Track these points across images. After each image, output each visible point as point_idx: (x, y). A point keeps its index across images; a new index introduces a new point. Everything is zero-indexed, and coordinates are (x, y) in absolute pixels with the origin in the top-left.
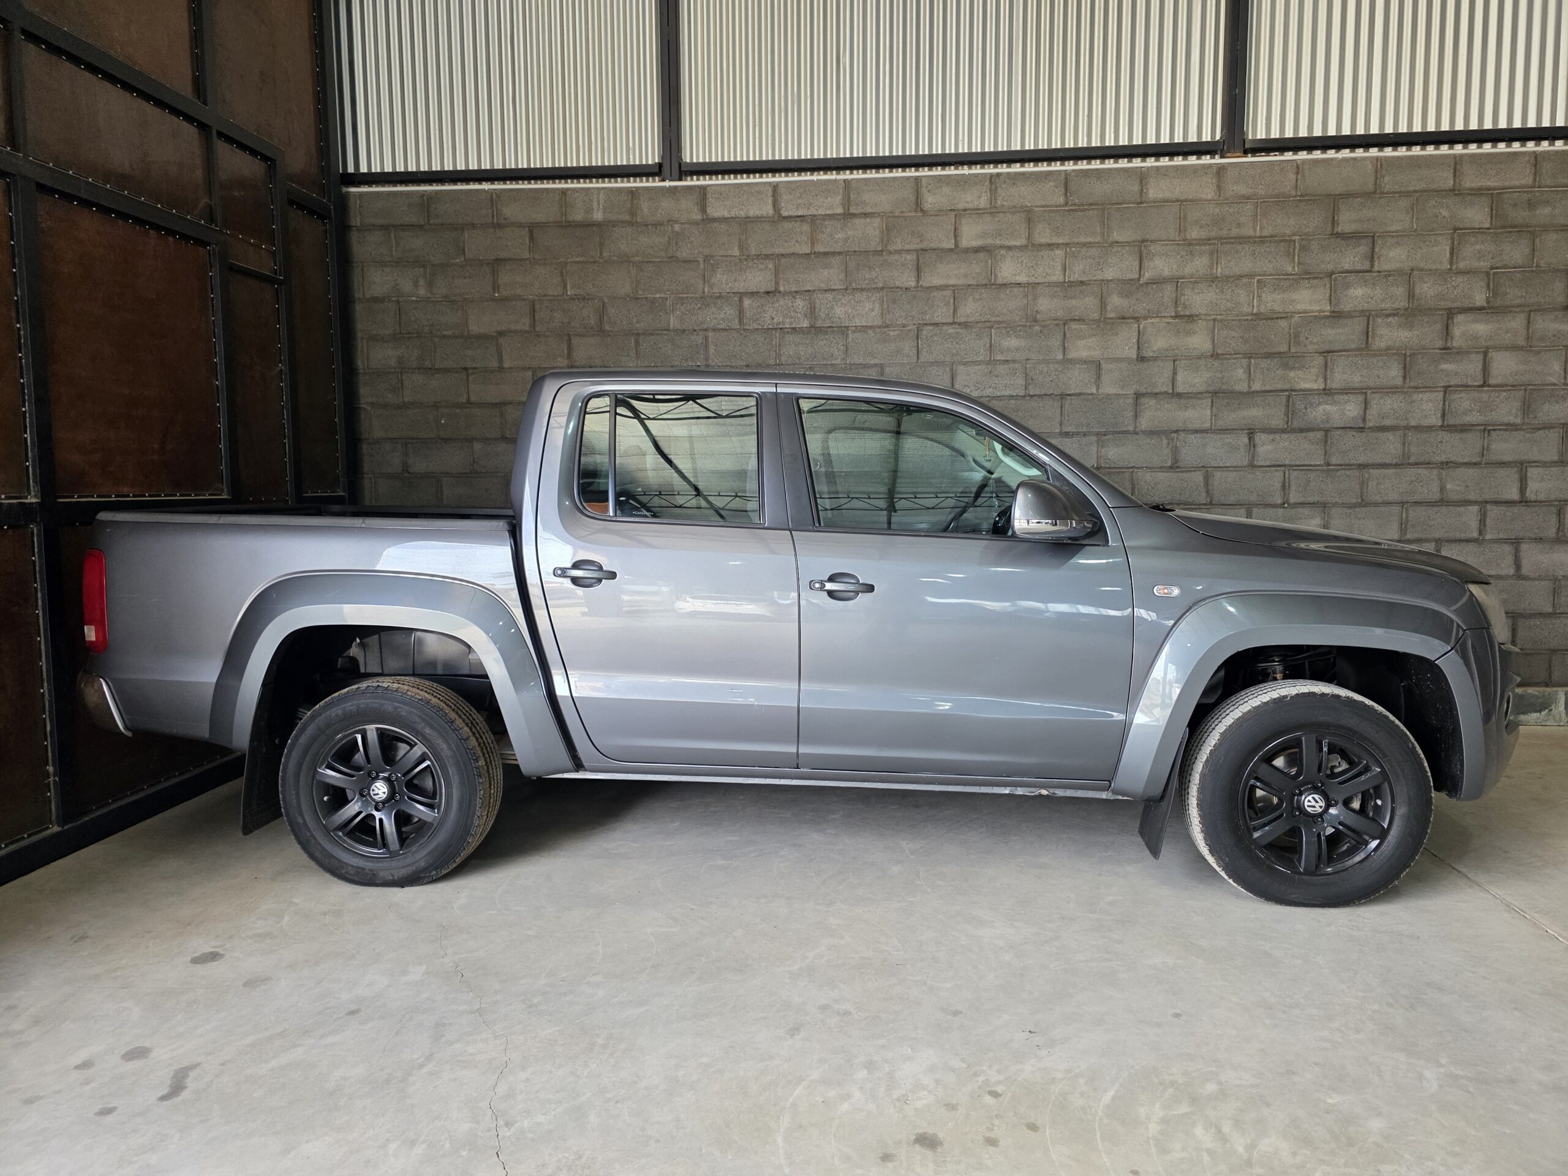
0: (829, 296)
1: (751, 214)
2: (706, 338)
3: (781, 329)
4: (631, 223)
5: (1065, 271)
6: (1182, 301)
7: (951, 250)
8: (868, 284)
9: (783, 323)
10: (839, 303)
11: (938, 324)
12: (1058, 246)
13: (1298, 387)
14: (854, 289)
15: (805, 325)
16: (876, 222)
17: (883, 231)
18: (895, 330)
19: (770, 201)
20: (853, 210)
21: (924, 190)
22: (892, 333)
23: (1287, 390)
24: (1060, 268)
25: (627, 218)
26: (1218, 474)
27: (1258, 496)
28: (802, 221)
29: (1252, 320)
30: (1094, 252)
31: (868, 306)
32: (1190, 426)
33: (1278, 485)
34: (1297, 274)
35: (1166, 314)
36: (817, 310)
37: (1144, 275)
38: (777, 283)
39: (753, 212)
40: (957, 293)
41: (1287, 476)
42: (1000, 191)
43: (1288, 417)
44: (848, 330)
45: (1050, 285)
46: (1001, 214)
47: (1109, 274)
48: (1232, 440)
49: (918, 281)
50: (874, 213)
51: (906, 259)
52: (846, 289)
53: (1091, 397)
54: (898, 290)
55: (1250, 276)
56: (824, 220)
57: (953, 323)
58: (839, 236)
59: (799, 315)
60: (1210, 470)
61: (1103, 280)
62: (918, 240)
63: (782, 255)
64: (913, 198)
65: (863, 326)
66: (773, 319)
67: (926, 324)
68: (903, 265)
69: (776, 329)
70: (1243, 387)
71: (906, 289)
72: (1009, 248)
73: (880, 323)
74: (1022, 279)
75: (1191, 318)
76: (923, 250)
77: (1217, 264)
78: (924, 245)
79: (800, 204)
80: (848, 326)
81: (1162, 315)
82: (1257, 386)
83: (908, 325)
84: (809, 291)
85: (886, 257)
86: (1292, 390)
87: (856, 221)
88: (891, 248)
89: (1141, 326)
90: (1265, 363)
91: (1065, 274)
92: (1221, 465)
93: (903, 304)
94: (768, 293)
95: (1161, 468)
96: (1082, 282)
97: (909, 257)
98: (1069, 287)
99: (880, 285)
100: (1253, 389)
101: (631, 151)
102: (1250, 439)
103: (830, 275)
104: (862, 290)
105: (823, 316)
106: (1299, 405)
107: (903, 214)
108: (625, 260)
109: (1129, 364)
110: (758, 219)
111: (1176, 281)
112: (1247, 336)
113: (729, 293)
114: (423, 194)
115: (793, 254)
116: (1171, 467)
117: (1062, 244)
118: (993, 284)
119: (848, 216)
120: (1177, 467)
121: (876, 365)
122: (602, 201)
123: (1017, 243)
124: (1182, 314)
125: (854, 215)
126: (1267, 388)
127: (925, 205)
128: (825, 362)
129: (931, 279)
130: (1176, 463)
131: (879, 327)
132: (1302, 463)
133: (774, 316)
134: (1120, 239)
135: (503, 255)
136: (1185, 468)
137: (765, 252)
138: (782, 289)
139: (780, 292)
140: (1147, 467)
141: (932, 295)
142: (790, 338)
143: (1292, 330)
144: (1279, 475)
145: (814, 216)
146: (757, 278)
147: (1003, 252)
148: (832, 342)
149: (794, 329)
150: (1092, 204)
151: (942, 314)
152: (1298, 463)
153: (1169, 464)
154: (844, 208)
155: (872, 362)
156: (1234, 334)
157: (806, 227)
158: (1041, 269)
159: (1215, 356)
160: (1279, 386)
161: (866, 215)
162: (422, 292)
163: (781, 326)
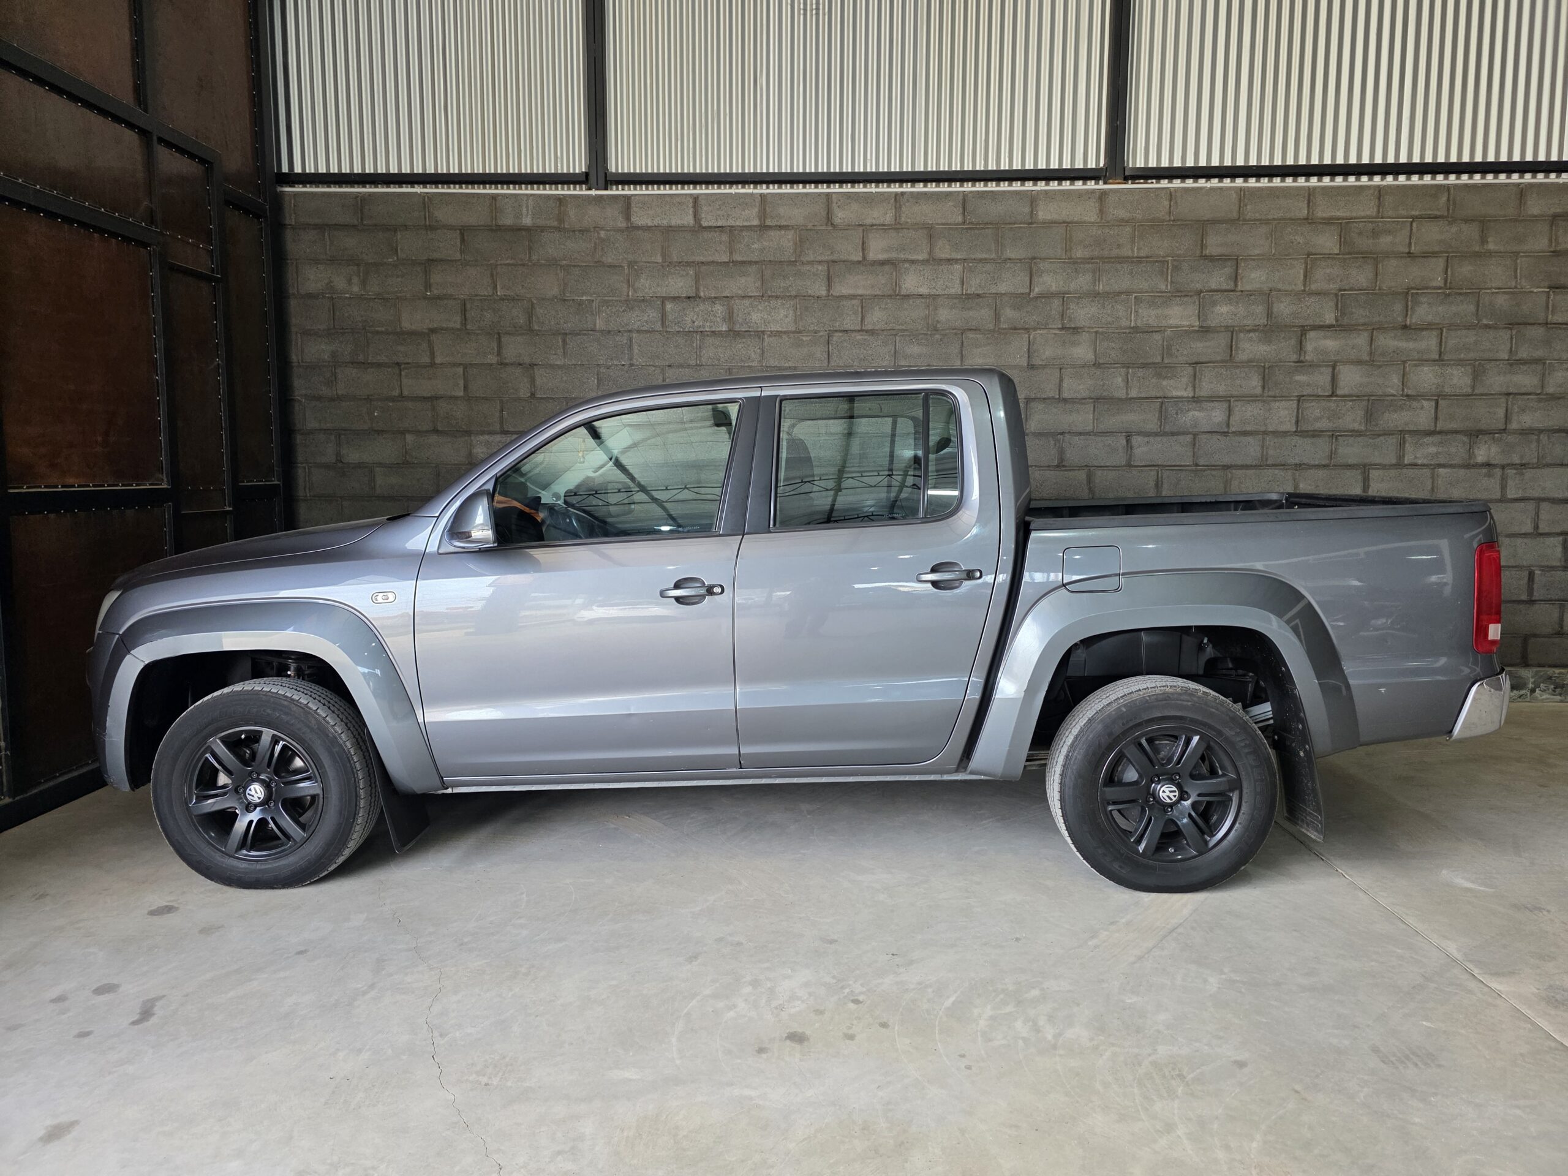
0: (747, 302)
1: (673, 223)
2: (631, 339)
3: (701, 332)
4: (559, 229)
5: (963, 284)
6: (1068, 315)
7: (859, 262)
8: (782, 292)
9: (704, 326)
10: (756, 309)
11: (847, 331)
12: (956, 261)
13: (1170, 395)
14: (769, 296)
15: (724, 329)
16: (790, 234)
17: (796, 243)
18: (807, 336)
19: (691, 211)
20: (768, 222)
21: (834, 206)
22: (804, 339)
23: (1160, 398)
24: (958, 282)
25: (555, 224)
26: (1099, 473)
27: (1135, 493)
28: (721, 231)
29: (1129, 333)
30: (989, 267)
31: (782, 312)
32: (1074, 429)
33: (1152, 483)
34: (1169, 292)
35: (1053, 326)
36: (735, 315)
37: (1033, 290)
38: (697, 289)
39: (675, 221)
40: (865, 303)
41: (1160, 475)
42: (904, 209)
43: (1161, 421)
44: (764, 335)
45: (949, 297)
46: (905, 230)
47: (1003, 288)
48: (1111, 442)
49: (829, 291)
50: (788, 226)
51: (818, 270)
52: (763, 296)
54: (810, 298)
55: (1128, 293)
56: (741, 231)
57: (861, 330)
58: (756, 246)
59: (718, 319)
60: (1092, 469)
61: (997, 294)
62: (829, 253)
63: (703, 263)
64: (824, 213)
65: (777, 331)
66: (694, 322)
67: (836, 331)
68: (815, 275)
69: (697, 332)
70: (1121, 394)
71: (818, 297)
72: (913, 262)
73: (794, 329)
74: (924, 290)
75: (1076, 330)
76: (834, 261)
77: (1099, 282)
78: (835, 257)
79: (719, 216)
80: (764, 331)
81: (1050, 326)
82: (1134, 393)
83: (819, 331)
84: (727, 297)
85: (800, 268)
86: (1165, 397)
87: (772, 233)
88: (804, 259)
89: (1031, 337)
90: (1141, 373)
91: (963, 287)
92: (1102, 464)
93: (815, 311)
94: (689, 298)
95: (1049, 466)
96: (978, 295)
97: (820, 268)
98: (967, 299)
99: (794, 293)
100: (1130, 396)
101: (559, 160)
102: (1127, 441)
103: (747, 283)
104: (777, 297)
105: (740, 320)
106: (1172, 410)
107: (815, 228)
108: (553, 263)
109: (1021, 371)
110: (680, 229)
111: (1063, 296)
112: (1125, 347)
113: (652, 297)
114: (356, 196)
115: (713, 262)
116: (1057, 466)
117: (960, 259)
118: (898, 295)
119: (763, 228)
120: (1063, 466)
121: (790, 367)
122: (530, 207)
123: (920, 258)
124: (1068, 326)
125: (770, 227)
126: (1143, 395)
127: (836, 219)
128: (743, 364)
129: (841, 289)
130: (1062, 462)
131: (794, 332)
132: (1173, 464)
133: (694, 320)
134: (1013, 256)
135: (435, 256)
136: (1070, 467)
137: (686, 259)
138: (702, 294)
139: (700, 298)
140: (1035, 466)
141: (841, 303)
142: (710, 340)
143: (1165, 343)
144: (1153, 473)
145: (732, 227)
146: (679, 284)
147: (907, 265)
148: (749, 346)
149: (713, 332)
150: (987, 223)
151: (850, 321)
152: (1169, 464)
153: (1056, 463)
154: (760, 220)
155: (787, 365)
156: (1113, 345)
157: (725, 238)
158: (942, 282)
159: (1097, 365)
160: (1153, 394)
161: (781, 227)
162: (355, 289)
163: (702, 329)
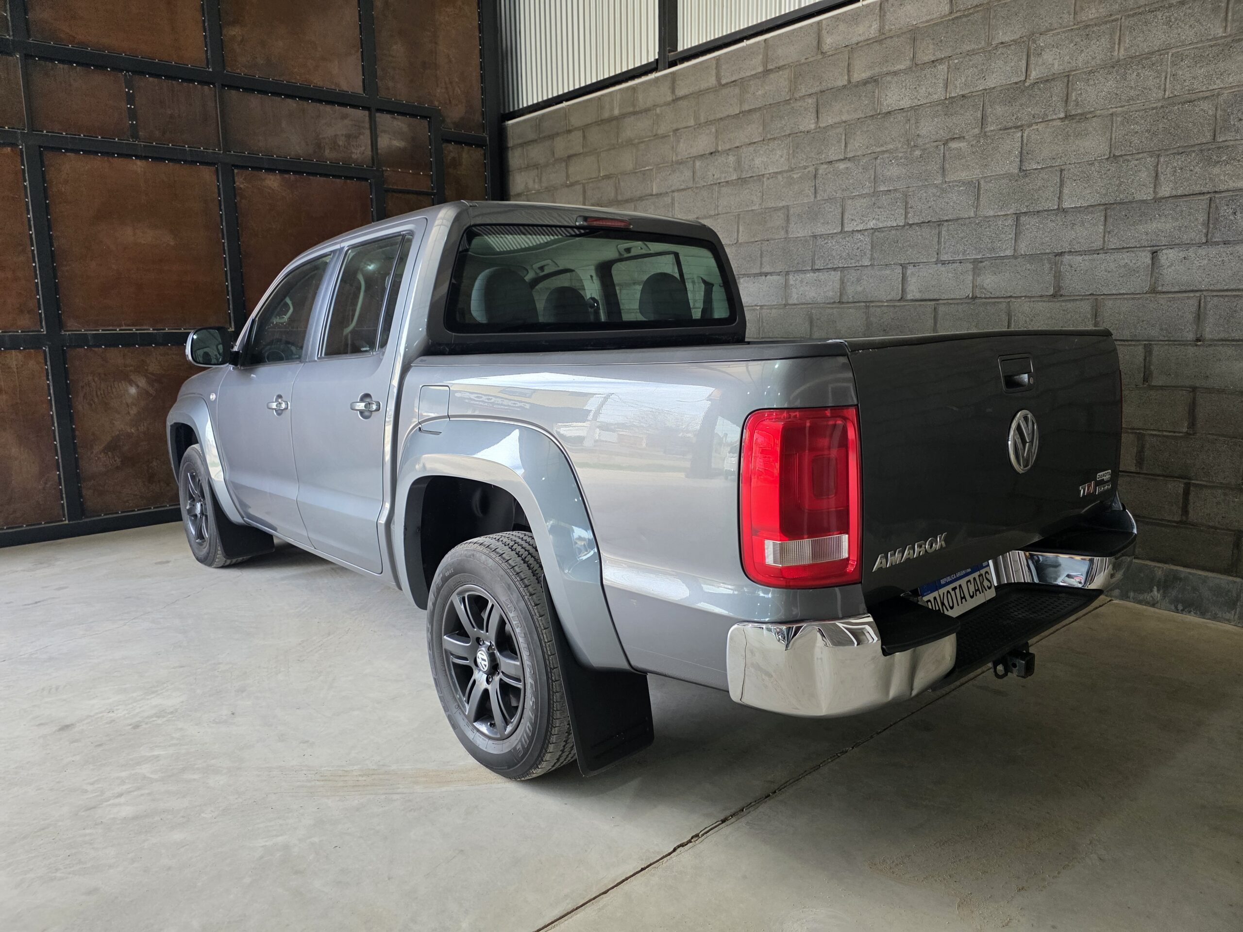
0: (751, 149)
1: (702, 87)
2: (673, 199)
3: (719, 183)
4: (634, 113)
5: (947, 88)
6: (1074, 98)
7: (844, 87)
8: (779, 133)
9: (720, 178)
10: (758, 154)
11: (831, 162)
12: (940, 61)
13: (1222, 187)
14: (769, 139)
15: (734, 178)
16: (786, 73)
17: (791, 81)
18: (798, 173)
19: (714, 72)
20: (770, 67)
21: (824, 32)
22: (795, 176)
23: (1209, 193)
24: (941, 85)
25: (631, 109)
26: (1109, 303)
27: (1161, 330)
28: (735, 85)
29: (1162, 107)
30: (979, 59)
31: (779, 153)
32: (1077, 247)
33: (1190, 317)
34: (1230, 35)
35: (1054, 117)
36: (742, 163)
37: (1030, 76)
38: (717, 145)
39: (704, 85)
40: (849, 128)
41: (1202, 305)
42: (888, 15)
43: (1208, 227)
44: (764, 178)
45: (932, 104)
46: (888, 40)
47: (992, 81)
48: (1129, 262)
49: (817, 122)
50: (785, 65)
51: (808, 103)
52: (763, 140)
53: (967, 221)
54: (801, 134)
55: (1161, 51)
56: (750, 80)
57: (845, 159)
58: (760, 92)
59: (731, 170)
60: (1100, 298)
61: (986, 90)
62: (818, 84)
63: (721, 119)
64: (815, 43)
65: (774, 173)
66: (714, 175)
67: (822, 163)
68: (806, 109)
69: (716, 184)
70: (1146, 194)
71: (808, 132)
72: (895, 73)
73: (787, 168)
74: (906, 103)
75: (1083, 117)
76: (822, 92)
77: (1119, 44)
78: (824, 86)
79: (733, 71)
80: (764, 174)
81: (1050, 118)
82: (1165, 190)
83: (808, 167)
84: (738, 147)
85: (793, 105)
86: (1216, 192)
87: (772, 76)
88: (797, 96)
89: (1025, 135)
90: (1178, 161)
91: (946, 91)
92: (1114, 292)
93: (804, 147)
94: (711, 153)
95: (1041, 296)
96: (963, 96)
97: (810, 101)
98: (949, 105)
99: (788, 132)
100: (1159, 196)
101: (642, 54)
102: (1153, 259)
103: (752, 131)
104: (774, 139)
105: (747, 167)
106: (1225, 211)
107: (808, 61)
108: (630, 143)
109: (1010, 180)
110: (707, 91)
111: (1068, 77)
112: (1154, 128)
113: (687, 158)
114: (536, 118)
115: (728, 116)
116: (1054, 296)
117: (945, 58)
118: (879, 114)
119: (767, 72)
120: (1061, 296)
121: (783, 207)
122: (618, 100)
123: (902, 67)
124: (1073, 113)
125: (771, 70)
126: (1179, 193)
127: (825, 46)
128: (747, 209)
129: (828, 120)
130: (1059, 290)
131: (787, 171)
132: (1226, 288)
133: (714, 173)
134: (1006, 39)
135: (571, 152)
136: (1070, 296)
137: (711, 118)
138: (720, 149)
139: (718, 152)
140: (1025, 297)
141: (828, 134)
142: (724, 190)
143: (1219, 112)
144: (1194, 302)
145: (743, 78)
146: (703, 143)
147: (889, 78)
148: (752, 190)
149: (727, 182)
150: (977, 6)
151: (834, 153)
152: (1219, 287)
153: (1051, 292)
154: (764, 67)
155: (781, 205)
156: (1137, 128)
157: (737, 91)
158: (924, 89)
159: (1113, 158)
160: (1197, 189)
161: (779, 68)
162: (537, 186)
163: (719, 181)
